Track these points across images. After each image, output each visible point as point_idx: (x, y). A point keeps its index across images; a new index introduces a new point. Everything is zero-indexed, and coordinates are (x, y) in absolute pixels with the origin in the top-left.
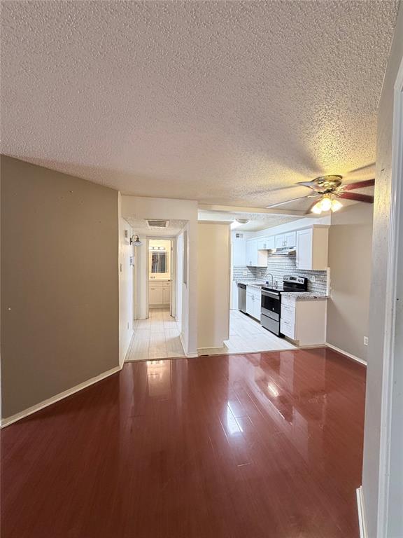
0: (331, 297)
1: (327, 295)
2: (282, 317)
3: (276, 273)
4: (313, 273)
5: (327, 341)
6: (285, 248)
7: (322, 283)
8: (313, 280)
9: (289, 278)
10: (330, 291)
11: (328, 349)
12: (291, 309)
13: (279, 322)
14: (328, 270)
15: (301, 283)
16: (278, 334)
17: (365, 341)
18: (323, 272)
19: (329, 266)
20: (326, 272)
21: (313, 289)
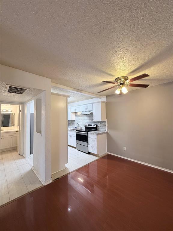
0: (108, 132)
1: (107, 131)
2: (89, 144)
3: (80, 123)
4: (99, 122)
5: (107, 151)
6: (87, 111)
7: (104, 126)
8: (99, 125)
9: (88, 125)
10: (108, 129)
11: (108, 155)
12: (94, 139)
13: (88, 146)
14: (106, 120)
15: (94, 127)
16: (87, 153)
17: (124, 149)
18: (104, 121)
19: (106, 119)
20: (105, 121)
21: (100, 129)
